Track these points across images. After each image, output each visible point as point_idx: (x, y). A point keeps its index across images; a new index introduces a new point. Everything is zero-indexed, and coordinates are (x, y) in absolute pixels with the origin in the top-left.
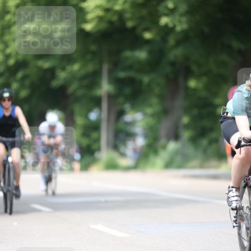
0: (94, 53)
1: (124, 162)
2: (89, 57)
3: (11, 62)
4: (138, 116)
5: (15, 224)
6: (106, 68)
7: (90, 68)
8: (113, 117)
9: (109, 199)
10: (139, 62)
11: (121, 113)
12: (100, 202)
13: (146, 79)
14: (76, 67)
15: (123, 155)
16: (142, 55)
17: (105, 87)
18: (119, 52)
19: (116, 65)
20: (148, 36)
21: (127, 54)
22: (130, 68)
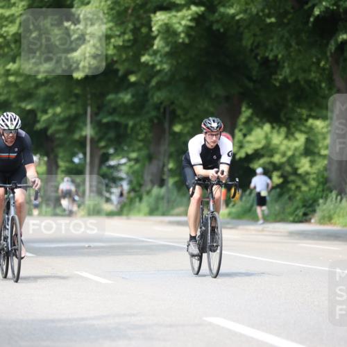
0: (77, 96)
1: (108, 207)
2: (73, 99)
4: (124, 161)
6: (89, 110)
7: (73, 112)
8: (97, 161)
9: (92, 244)
10: (124, 105)
11: (105, 157)
12: (84, 248)
13: (131, 123)
14: (58, 110)
15: (108, 200)
16: (126, 97)
17: (88, 131)
18: (103, 95)
19: (99, 109)
20: (133, 79)
21: (111, 97)
22: (113, 111)
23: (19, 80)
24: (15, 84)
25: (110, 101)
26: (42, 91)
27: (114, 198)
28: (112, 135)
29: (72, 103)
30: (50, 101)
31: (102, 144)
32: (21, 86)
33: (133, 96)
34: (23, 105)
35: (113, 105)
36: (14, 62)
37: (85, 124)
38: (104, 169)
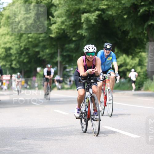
0: (54, 45)
1: (66, 86)
2: (53, 47)
3: (22, 49)
4: (72, 69)
5: (27, 109)
6: (59, 51)
7: (53, 51)
8: (62, 70)
9: (61, 100)
10: (71, 49)
11: (65, 68)
13: (74, 55)
14: (47, 51)
15: (66, 84)
16: (72, 46)
17: (59, 59)
18: (64, 45)
19: (63, 50)
20: (74, 39)
21: (67, 46)
22: (68, 51)
23: (33, 40)
24: (31, 42)
25: (66, 47)
26: (41, 44)
27: (68, 83)
28: (67, 59)
29: (53, 48)
30: (44, 47)
31: (64, 63)
32: (33, 42)
33: (75, 45)
34: (34, 49)
35: (67, 49)
36: (31, 34)
37: (57, 56)
38: (65, 72)
